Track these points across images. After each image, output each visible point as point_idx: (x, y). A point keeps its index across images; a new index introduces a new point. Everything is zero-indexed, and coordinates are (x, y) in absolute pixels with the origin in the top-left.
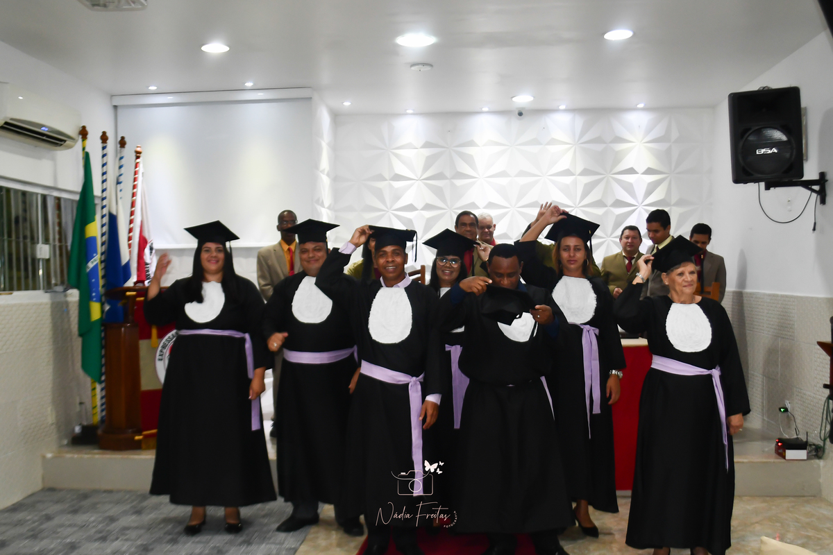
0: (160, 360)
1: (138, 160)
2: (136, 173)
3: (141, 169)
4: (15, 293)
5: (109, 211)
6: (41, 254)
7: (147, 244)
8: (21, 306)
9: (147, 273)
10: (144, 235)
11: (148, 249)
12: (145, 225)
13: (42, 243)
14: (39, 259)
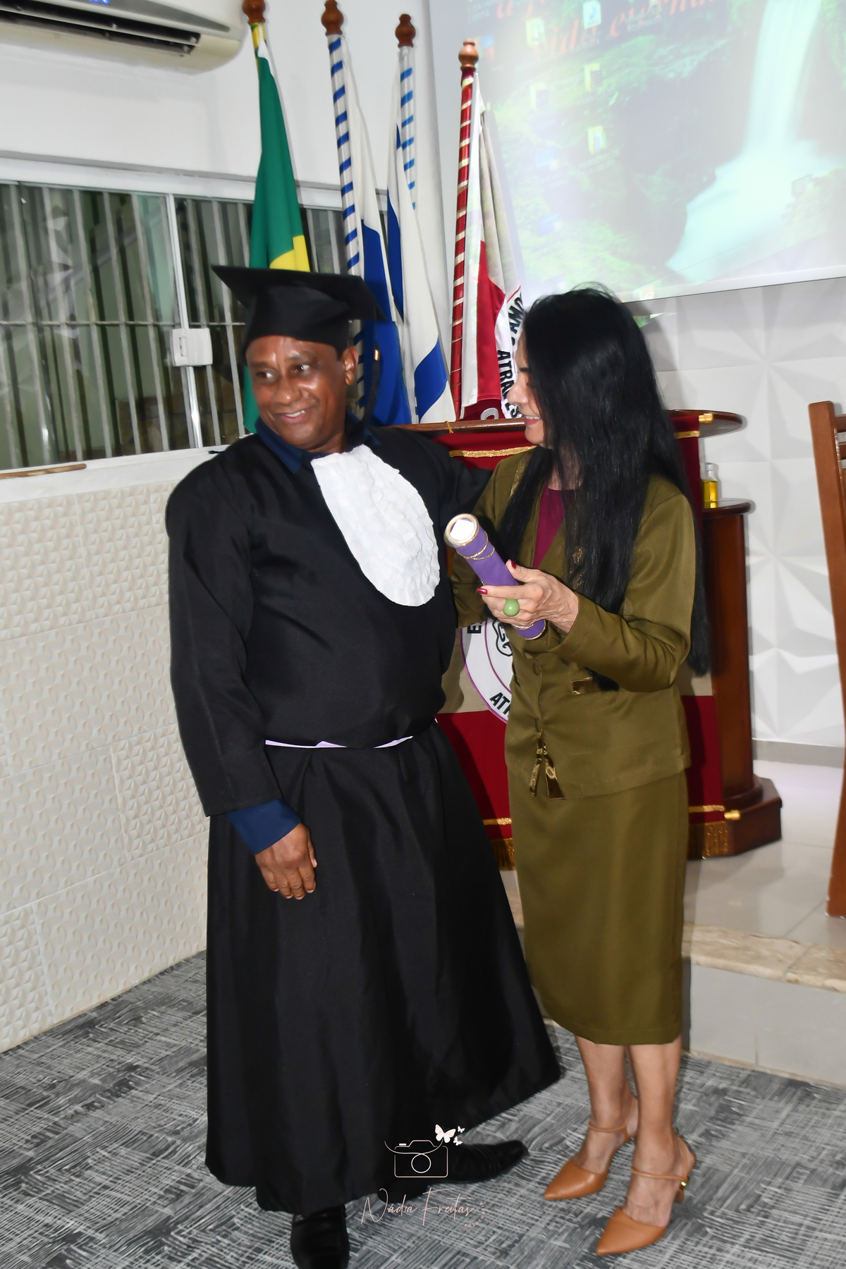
0: (474, 631)
1: (468, 81)
2: (465, 115)
3: (478, 104)
4: (92, 464)
5: (362, 221)
6: (185, 353)
7: (501, 301)
8: (104, 498)
9: (506, 380)
10: (493, 280)
11: (504, 316)
12: (494, 253)
13: (191, 326)
14: (185, 367)
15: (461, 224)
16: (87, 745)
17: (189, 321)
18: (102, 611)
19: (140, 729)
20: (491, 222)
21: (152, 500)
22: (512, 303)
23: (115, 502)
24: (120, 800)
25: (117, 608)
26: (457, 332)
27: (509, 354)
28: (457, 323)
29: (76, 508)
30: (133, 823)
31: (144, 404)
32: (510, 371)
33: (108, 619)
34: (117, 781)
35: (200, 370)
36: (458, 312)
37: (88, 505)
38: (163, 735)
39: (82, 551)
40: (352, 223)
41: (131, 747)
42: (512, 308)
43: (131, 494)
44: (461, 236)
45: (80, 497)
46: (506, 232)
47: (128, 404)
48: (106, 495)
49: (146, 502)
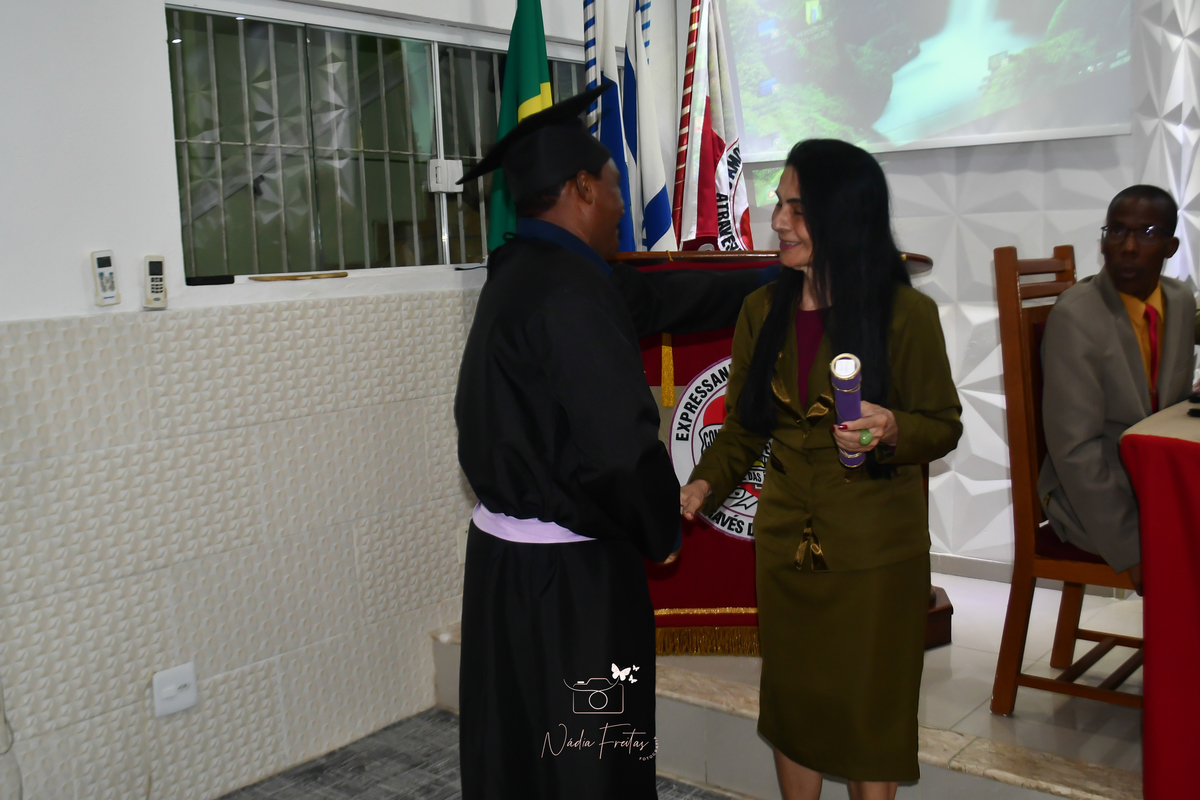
0: (682, 439)
4: (353, 274)
5: (602, 73)
6: (440, 181)
7: (722, 151)
8: (362, 303)
9: (723, 220)
10: (715, 131)
11: (724, 163)
12: (718, 108)
13: (446, 158)
14: (439, 193)
15: (689, 81)
16: (333, 520)
17: (445, 153)
18: (354, 402)
19: (380, 509)
20: (716, 81)
21: (403, 308)
22: (731, 152)
23: (371, 307)
24: (358, 571)
25: (366, 401)
26: (680, 175)
27: (726, 197)
28: (681, 167)
29: (337, 310)
30: (368, 593)
31: (402, 227)
32: (727, 212)
33: (359, 410)
34: (357, 554)
35: (451, 197)
36: (681, 157)
37: (348, 308)
38: (400, 516)
39: (339, 349)
40: (593, 75)
41: (371, 525)
42: (731, 157)
43: (385, 302)
44: (689, 90)
45: (341, 301)
46: (729, 91)
47: (387, 226)
48: (364, 301)
49: (398, 309)
